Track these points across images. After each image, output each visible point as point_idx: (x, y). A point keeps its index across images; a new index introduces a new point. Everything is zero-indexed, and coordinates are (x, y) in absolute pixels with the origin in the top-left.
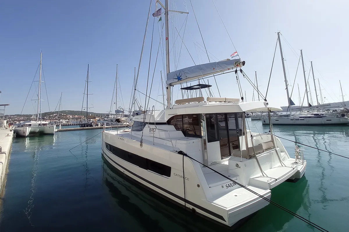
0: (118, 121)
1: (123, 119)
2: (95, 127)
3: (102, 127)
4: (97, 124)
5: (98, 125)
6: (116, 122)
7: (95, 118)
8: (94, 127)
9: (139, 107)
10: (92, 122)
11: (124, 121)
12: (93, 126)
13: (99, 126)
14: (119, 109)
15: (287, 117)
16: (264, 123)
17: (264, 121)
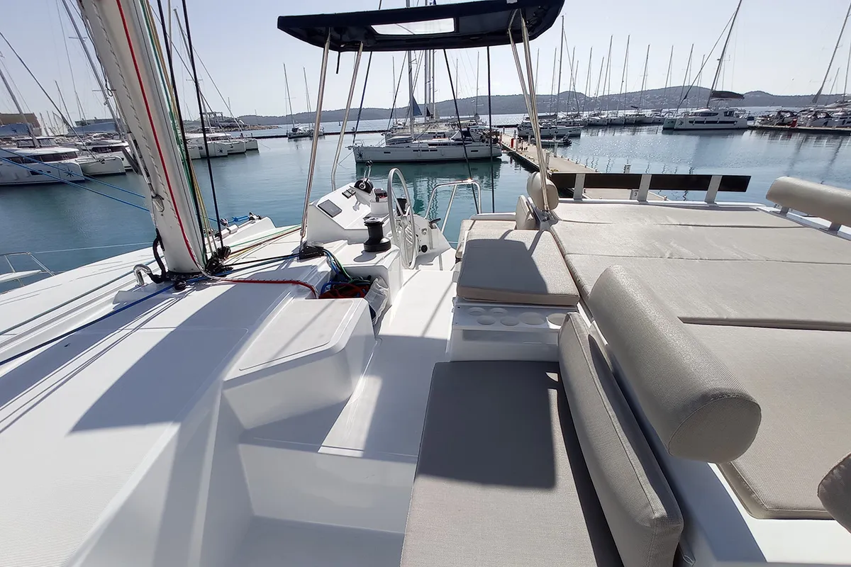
15: (407, 145)
16: (360, 159)
17: (361, 155)
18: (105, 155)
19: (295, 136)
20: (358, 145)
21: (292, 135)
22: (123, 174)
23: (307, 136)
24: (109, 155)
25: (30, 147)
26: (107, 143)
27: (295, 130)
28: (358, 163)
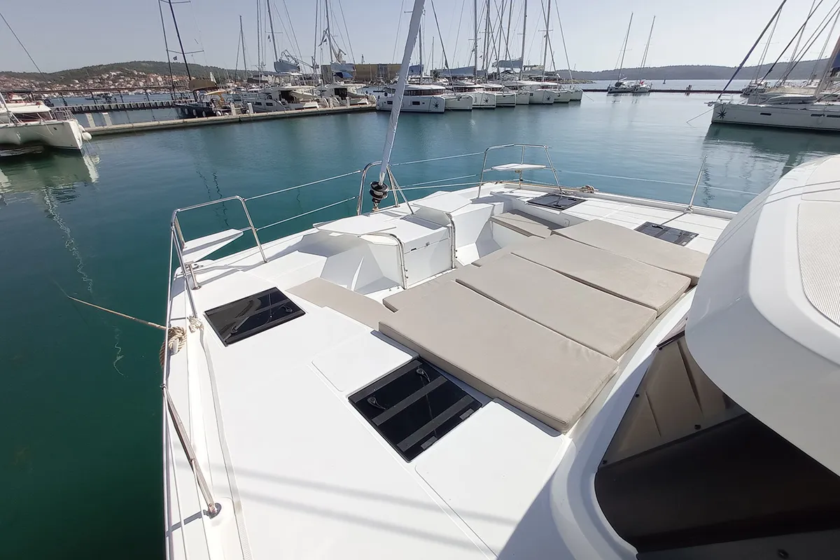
0: (287, 96)
1: (302, 90)
2: (223, 117)
3: (245, 115)
4: (225, 108)
5: (229, 111)
6: (283, 100)
7: (217, 88)
8: (220, 117)
9: (337, 53)
10: (209, 101)
11: (307, 99)
12: (215, 115)
13: (235, 114)
14: (284, 59)
15: (803, 106)
16: (719, 119)
17: (722, 115)
18: (462, 94)
19: (616, 91)
20: (723, 101)
21: (614, 90)
22: (470, 110)
23: (629, 92)
24: (464, 93)
25: (417, 84)
26: (464, 85)
27: (618, 84)
28: (714, 123)
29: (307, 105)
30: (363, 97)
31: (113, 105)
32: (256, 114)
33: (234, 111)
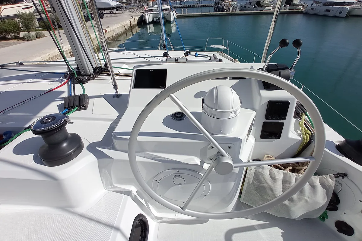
0: (259, 4)
4: (229, 8)
6: (256, 5)
12: (224, 11)
13: (231, 12)
29: (267, 8)
30: (300, 5)
31: (181, 6)
32: (240, 12)
33: (231, 10)
